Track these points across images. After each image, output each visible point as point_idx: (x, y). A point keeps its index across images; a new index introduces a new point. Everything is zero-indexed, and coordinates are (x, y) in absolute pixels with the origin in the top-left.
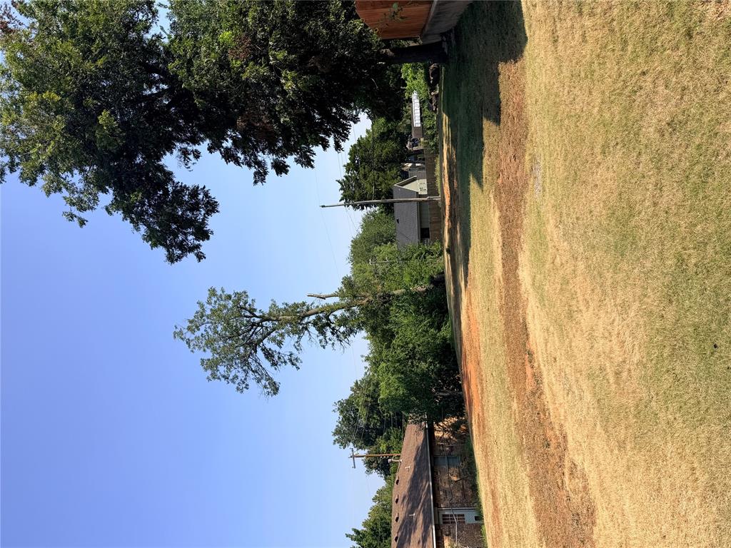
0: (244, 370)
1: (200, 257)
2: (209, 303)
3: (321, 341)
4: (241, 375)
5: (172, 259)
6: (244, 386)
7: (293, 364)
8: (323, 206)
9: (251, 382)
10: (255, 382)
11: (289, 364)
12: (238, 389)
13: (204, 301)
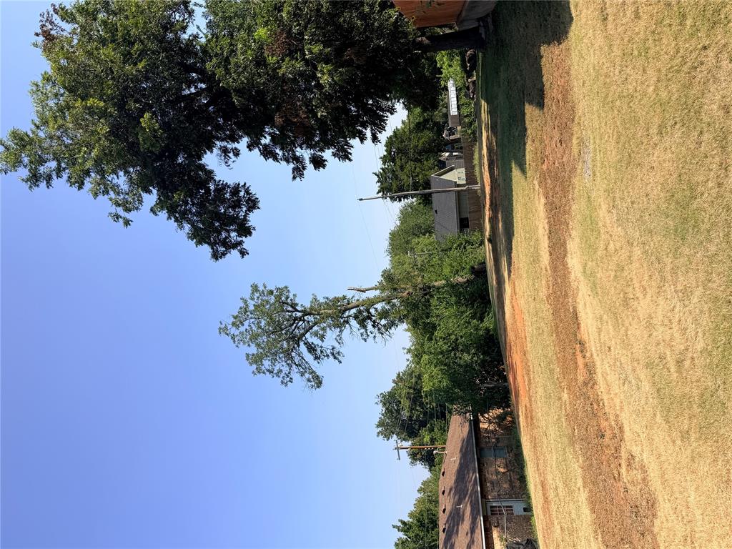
0: (288, 364)
1: (243, 253)
2: (252, 299)
3: (362, 335)
4: (285, 369)
5: (216, 256)
6: (288, 379)
7: (335, 358)
8: (361, 200)
9: (295, 375)
10: (298, 375)
11: (332, 357)
12: (282, 382)
13: (247, 296)
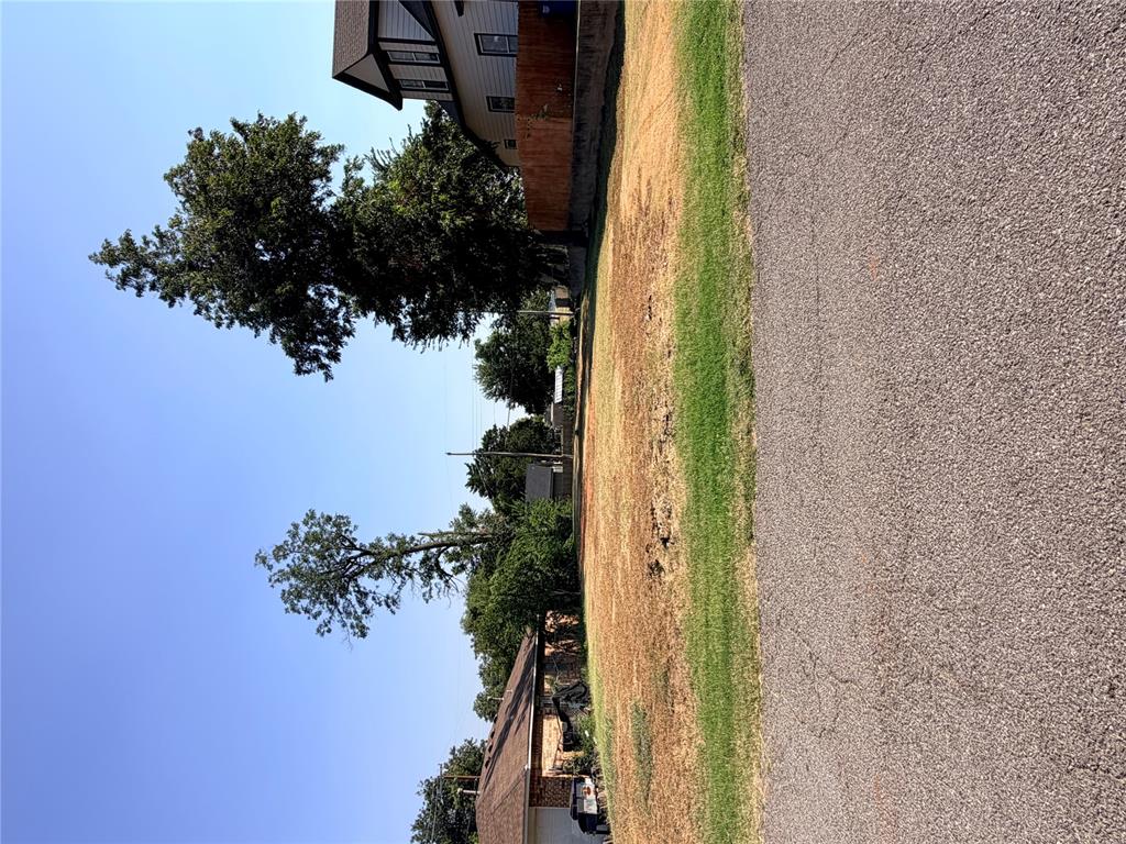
0: (330, 610)
2: (306, 523)
4: (325, 615)
6: (326, 629)
7: (389, 606)
8: (449, 454)
9: (335, 626)
10: (340, 625)
11: (384, 606)
12: (318, 631)
13: (299, 522)
